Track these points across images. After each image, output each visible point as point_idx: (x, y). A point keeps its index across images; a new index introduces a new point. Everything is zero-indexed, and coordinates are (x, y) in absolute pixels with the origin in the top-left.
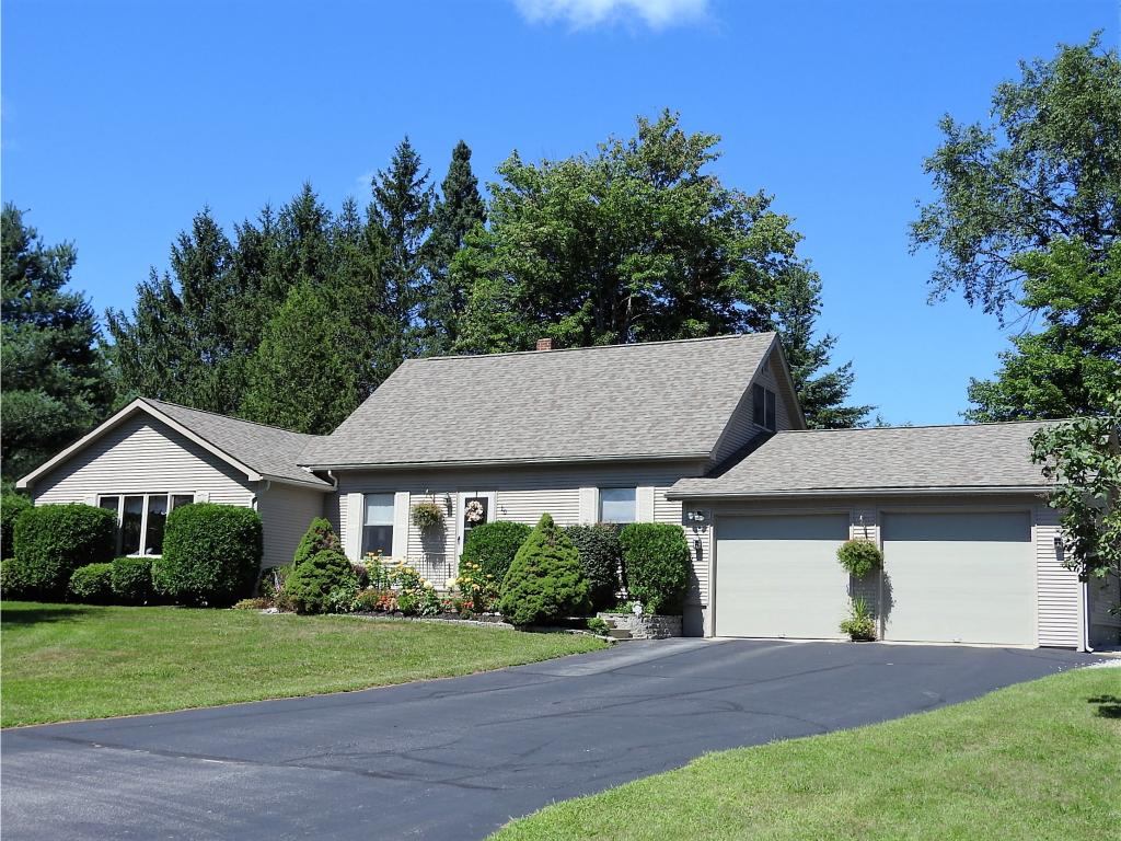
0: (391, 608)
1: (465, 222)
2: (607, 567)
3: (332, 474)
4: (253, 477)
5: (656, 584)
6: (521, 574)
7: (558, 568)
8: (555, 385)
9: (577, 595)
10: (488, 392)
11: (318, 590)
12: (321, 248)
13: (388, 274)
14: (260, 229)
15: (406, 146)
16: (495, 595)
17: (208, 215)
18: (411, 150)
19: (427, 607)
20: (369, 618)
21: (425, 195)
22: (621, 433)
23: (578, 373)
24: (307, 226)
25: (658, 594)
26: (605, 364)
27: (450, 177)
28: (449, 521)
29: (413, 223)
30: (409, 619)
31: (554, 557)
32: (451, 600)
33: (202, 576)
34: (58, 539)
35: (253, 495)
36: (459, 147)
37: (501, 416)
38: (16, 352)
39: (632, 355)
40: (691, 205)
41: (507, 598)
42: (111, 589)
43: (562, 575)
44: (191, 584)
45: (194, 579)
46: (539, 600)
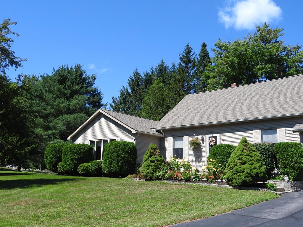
0: (180, 178)
1: (206, 64)
2: (270, 160)
3: (162, 131)
4: (134, 132)
5: (293, 167)
6: (234, 163)
7: (251, 160)
8: (239, 97)
9: (261, 172)
10: (215, 101)
11: (152, 171)
12: (166, 76)
13: (185, 80)
14: (150, 73)
15: (188, 45)
16: (222, 173)
17: (137, 71)
18: (189, 46)
19: (194, 178)
20: (171, 182)
21: (194, 58)
22: (268, 109)
23: (248, 92)
24: (162, 71)
25: (294, 172)
26: (258, 88)
27: (201, 52)
28: (203, 146)
29: (191, 67)
30: (187, 183)
31: (249, 156)
32: (204, 175)
33: (115, 167)
34: (74, 155)
35: (134, 138)
36: (203, 44)
37: (220, 108)
38: (78, 103)
39: (268, 84)
40: (276, 48)
41: (229, 174)
42: (90, 171)
43: (253, 164)
44: (112, 169)
45: (112, 168)
46: (243, 175)
